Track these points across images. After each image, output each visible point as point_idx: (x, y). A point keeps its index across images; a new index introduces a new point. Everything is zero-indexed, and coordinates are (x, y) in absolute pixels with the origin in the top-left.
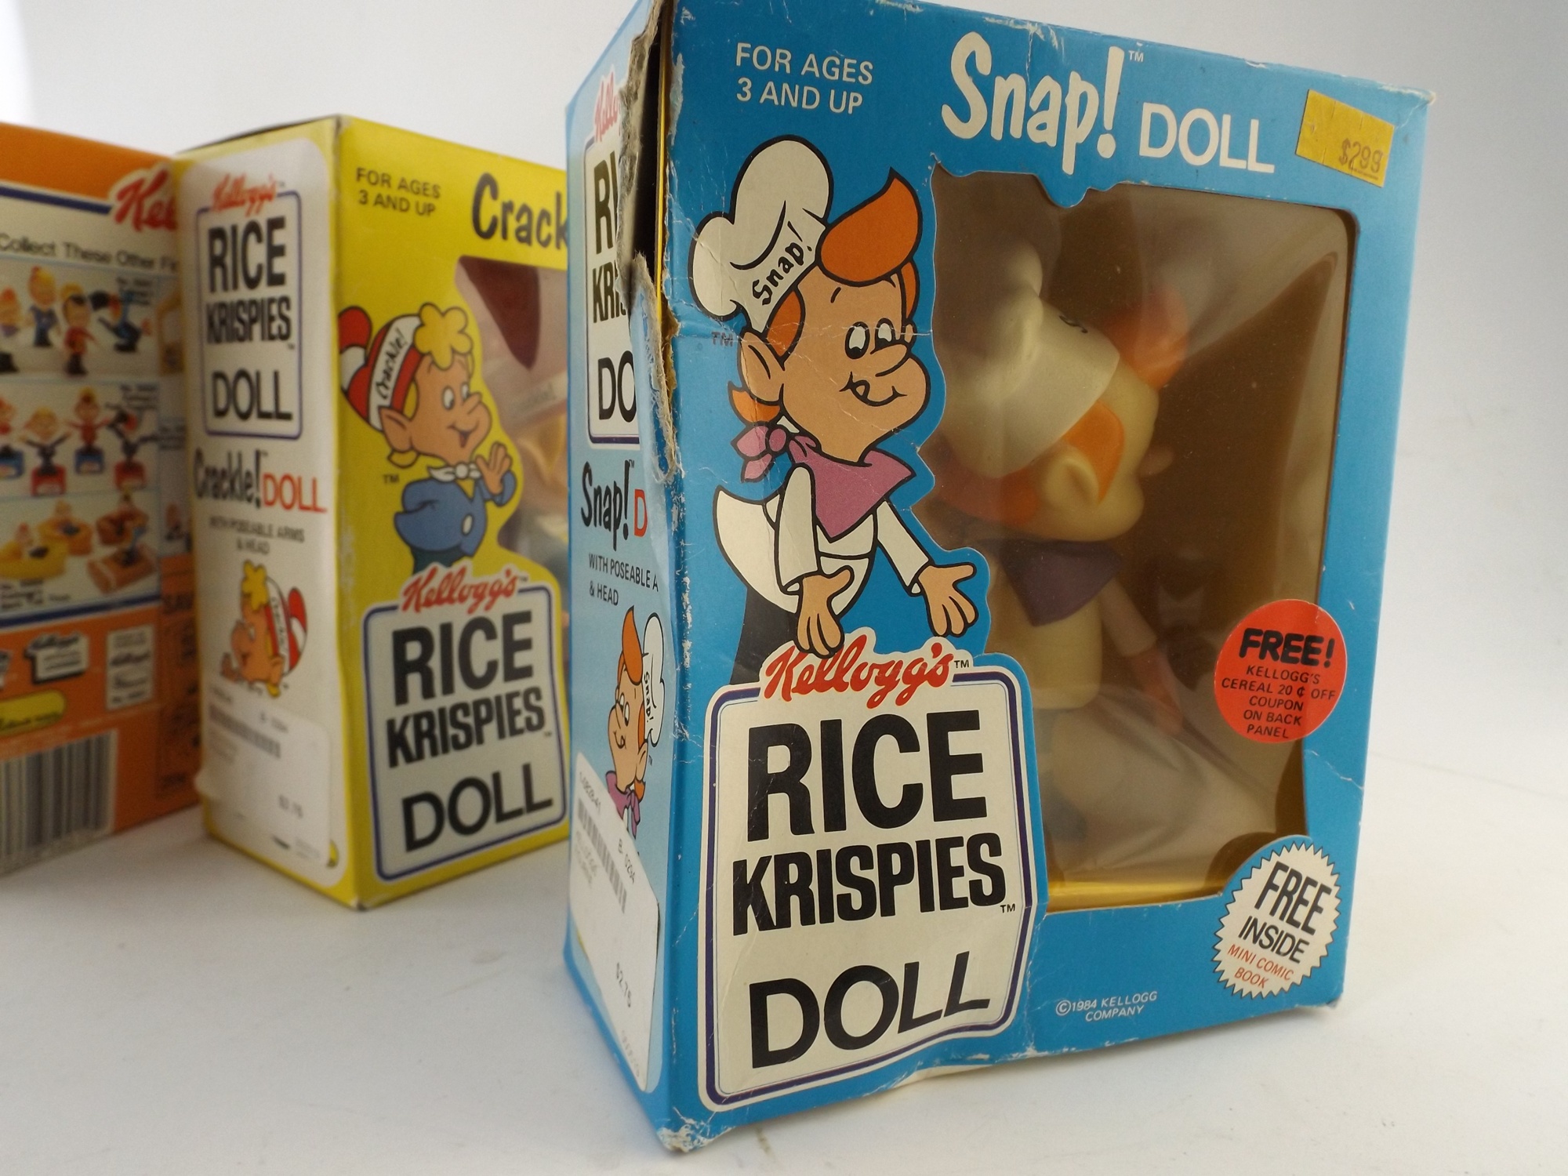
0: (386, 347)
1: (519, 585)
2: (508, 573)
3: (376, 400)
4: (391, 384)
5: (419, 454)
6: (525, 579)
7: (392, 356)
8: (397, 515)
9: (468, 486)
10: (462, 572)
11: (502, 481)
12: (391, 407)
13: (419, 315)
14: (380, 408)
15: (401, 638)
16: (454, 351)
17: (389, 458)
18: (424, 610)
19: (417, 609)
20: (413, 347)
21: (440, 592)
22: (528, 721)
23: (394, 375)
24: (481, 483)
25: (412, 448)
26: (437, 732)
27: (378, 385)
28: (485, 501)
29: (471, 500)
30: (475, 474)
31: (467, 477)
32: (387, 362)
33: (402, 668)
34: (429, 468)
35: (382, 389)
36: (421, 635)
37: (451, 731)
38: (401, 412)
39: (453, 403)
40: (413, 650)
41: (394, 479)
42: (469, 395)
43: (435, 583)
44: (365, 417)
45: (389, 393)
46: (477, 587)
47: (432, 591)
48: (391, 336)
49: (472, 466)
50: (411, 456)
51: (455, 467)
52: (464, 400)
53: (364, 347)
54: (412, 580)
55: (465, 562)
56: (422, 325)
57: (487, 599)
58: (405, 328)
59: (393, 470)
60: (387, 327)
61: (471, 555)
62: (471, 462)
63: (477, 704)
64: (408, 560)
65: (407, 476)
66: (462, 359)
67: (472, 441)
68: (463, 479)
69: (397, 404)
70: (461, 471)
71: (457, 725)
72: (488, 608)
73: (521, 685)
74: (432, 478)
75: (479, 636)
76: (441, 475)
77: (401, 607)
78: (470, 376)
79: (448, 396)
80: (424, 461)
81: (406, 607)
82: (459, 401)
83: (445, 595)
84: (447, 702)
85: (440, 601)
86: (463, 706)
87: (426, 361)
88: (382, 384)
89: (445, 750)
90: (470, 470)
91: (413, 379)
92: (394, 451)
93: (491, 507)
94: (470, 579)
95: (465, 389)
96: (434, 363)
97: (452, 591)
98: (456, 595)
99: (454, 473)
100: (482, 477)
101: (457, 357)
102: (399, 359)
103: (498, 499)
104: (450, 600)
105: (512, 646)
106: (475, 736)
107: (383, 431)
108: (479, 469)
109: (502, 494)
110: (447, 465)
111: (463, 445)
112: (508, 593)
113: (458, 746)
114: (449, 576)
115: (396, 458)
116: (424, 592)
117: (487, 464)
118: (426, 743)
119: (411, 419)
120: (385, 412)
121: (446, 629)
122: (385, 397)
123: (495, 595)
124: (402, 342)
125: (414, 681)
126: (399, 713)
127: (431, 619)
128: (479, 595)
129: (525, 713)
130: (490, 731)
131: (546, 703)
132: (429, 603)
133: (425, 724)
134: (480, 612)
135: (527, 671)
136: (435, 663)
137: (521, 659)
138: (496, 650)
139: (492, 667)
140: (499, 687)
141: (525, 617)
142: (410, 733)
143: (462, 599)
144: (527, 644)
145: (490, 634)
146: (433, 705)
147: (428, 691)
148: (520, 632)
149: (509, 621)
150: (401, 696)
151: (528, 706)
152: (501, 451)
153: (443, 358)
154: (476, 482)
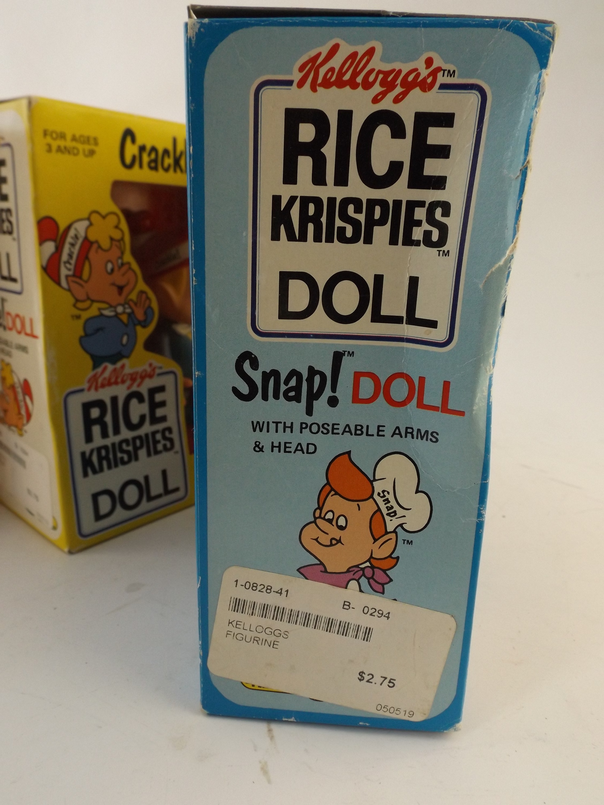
0: (69, 240)
1: (158, 371)
2: (151, 365)
3: (64, 272)
4: (73, 262)
5: (93, 301)
6: (161, 368)
7: (73, 245)
8: (81, 339)
9: (124, 318)
10: (123, 367)
11: (145, 313)
12: (74, 275)
13: (88, 219)
14: (67, 277)
15: (87, 407)
16: (112, 239)
17: (74, 306)
18: (100, 390)
20: (86, 239)
21: (110, 379)
22: (165, 446)
23: (75, 256)
24: (132, 315)
25: (88, 298)
26: (111, 456)
27: (65, 263)
28: (135, 325)
29: (127, 326)
30: (128, 311)
31: (124, 312)
32: (70, 249)
33: (88, 423)
34: (99, 309)
35: (68, 265)
36: (100, 404)
37: (119, 455)
38: (80, 277)
39: (112, 270)
40: (95, 413)
41: (78, 317)
42: (123, 264)
43: (107, 374)
44: (58, 283)
45: (72, 267)
46: (132, 374)
47: (105, 379)
48: (72, 233)
49: (126, 306)
50: (88, 303)
51: (115, 307)
52: (120, 268)
53: (54, 240)
54: (91, 374)
55: (125, 361)
56: (91, 224)
57: (138, 381)
58: (81, 227)
59: (77, 312)
60: (69, 227)
61: (128, 357)
62: (125, 304)
63: (134, 439)
64: (89, 362)
65: (86, 315)
66: (117, 243)
67: (125, 291)
68: (121, 314)
69: (77, 273)
70: (120, 309)
71: (122, 451)
72: (139, 385)
73: (160, 426)
74: (102, 315)
75: (134, 402)
76: (107, 313)
77: (86, 389)
78: (123, 253)
79: (110, 266)
80: (96, 305)
81: (89, 389)
82: (116, 268)
83: (113, 380)
84: (116, 439)
85: (110, 384)
86: (126, 441)
87: (95, 246)
88: (68, 262)
89: (116, 466)
90: (125, 308)
91: (87, 258)
92: (77, 301)
93: (139, 329)
94: (128, 370)
95: (120, 261)
96: (99, 247)
97: (117, 378)
98: (119, 380)
99: (115, 311)
100: (133, 312)
101: (114, 243)
102: (77, 247)
103: (143, 324)
104: (116, 383)
105: (154, 406)
106: (133, 457)
107: (69, 290)
108: (130, 307)
109: (145, 321)
110: (111, 307)
111: (120, 294)
112: (151, 376)
113: (124, 463)
114: (115, 370)
115: (80, 305)
116: (100, 380)
117: (136, 304)
118: (105, 463)
119: (86, 282)
120: (70, 279)
121: (114, 400)
122: (69, 270)
123: (143, 378)
124: (79, 236)
125: (96, 430)
126: (87, 448)
127: (105, 394)
128: (133, 379)
129: (163, 442)
130: (142, 453)
131: (175, 436)
132: (103, 386)
133: (103, 453)
134: (134, 388)
135: (163, 419)
136: (108, 418)
137: (159, 412)
138: (144, 408)
139: (142, 418)
140: (147, 428)
141: (162, 389)
142: (95, 459)
143: (123, 382)
144: (163, 404)
145: (141, 399)
146: (108, 442)
147: (105, 434)
148: (159, 397)
149: (153, 392)
150: (89, 438)
151: (164, 438)
152: (144, 296)
153: (105, 244)
154: (129, 315)
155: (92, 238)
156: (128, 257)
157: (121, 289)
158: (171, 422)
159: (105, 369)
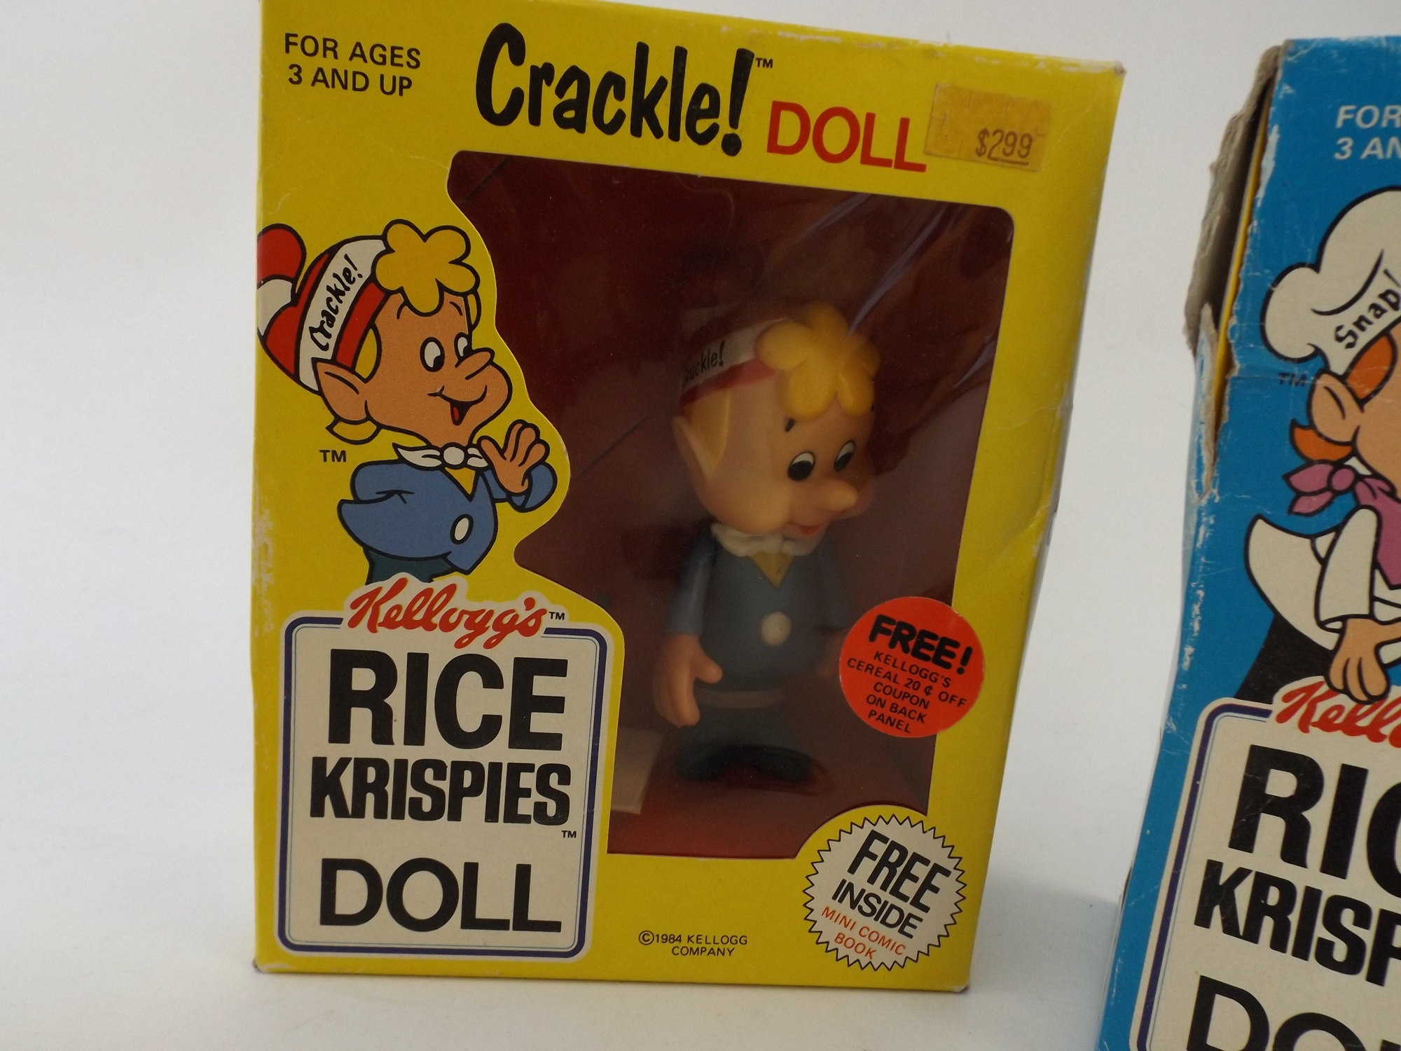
0: (328, 280)
1: (547, 622)
2: (530, 603)
3: (308, 350)
4: (335, 331)
5: (380, 427)
6: (561, 616)
7: (337, 293)
8: (343, 504)
9: (466, 478)
10: (451, 590)
11: (528, 475)
12: (333, 361)
13: (383, 237)
14: (315, 361)
15: (343, 662)
16: (442, 289)
18: (381, 630)
19: (372, 627)
20: (373, 279)
21: (410, 612)
22: (540, 808)
23: (340, 319)
24: (488, 474)
25: (369, 418)
26: (389, 788)
27: (312, 330)
28: (494, 501)
29: (470, 497)
30: (478, 462)
31: (464, 465)
32: (329, 300)
33: (344, 698)
34: (396, 446)
35: (319, 336)
36: (380, 663)
37: (412, 793)
38: (352, 370)
39: (439, 362)
40: (363, 679)
41: (338, 457)
42: (469, 351)
43: (403, 599)
44: (293, 373)
45: (332, 342)
46: (474, 615)
47: (398, 607)
48: (338, 265)
49: (472, 451)
50: (369, 428)
51: (442, 450)
52: (461, 359)
53: (292, 279)
54: (365, 589)
55: (455, 578)
57: (491, 633)
58: (362, 255)
59: (340, 446)
60: (331, 252)
61: (467, 572)
62: (470, 445)
63: (459, 767)
65: (358, 456)
66: (460, 301)
67: (474, 416)
68: (457, 467)
69: (345, 357)
70: (453, 456)
71: (422, 786)
72: (488, 645)
73: (537, 757)
74: (401, 460)
75: (470, 681)
76: (415, 458)
77: (345, 622)
78: (472, 327)
79: (432, 352)
80: (389, 437)
81: (354, 623)
82: (451, 359)
83: (419, 616)
84: (413, 754)
85: (409, 623)
86: (437, 766)
87: (397, 300)
88: (321, 329)
89: (399, 815)
90: (468, 456)
91: (372, 325)
92: (338, 419)
93: (504, 510)
94: (460, 602)
95: (463, 343)
96: (407, 303)
97: (430, 614)
98: (436, 620)
99: (441, 458)
100: (491, 466)
101: (449, 298)
102: (349, 298)
103: (519, 501)
104: (427, 625)
105: (525, 703)
106: (448, 808)
107: (320, 393)
108: (484, 456)
109: (527, 493)
110: (429, 446)
111: (457, 422)
112: (527, 631)
113: (421, 814)
114: (427, 593)
115: (341, 428)
116: (384, 609)
117: (502, 452)
118: (370, 798)
119: (366, 381)
120: (323, 367)
121: (418, 663)
122: (325, 348)
123: (503, 630)
124: (354, 274)
125: (361, 719)
126: (334, 753)
127: (394, 644)
128: (476, 623)
129: (536, 797)
130: (474, 806)
131: (576, 791)
132: (390, 623)
133: (371, 774)
134: (476, 647)
135: (552, 741)
136: (397, 700)
137: (540, 722)
138: (500, 702)
139: (490, 725)
140: (498, 751)
141: (557, 668)
142: (347, 781)
143: (447, 626)
144: (555, 705)
145: (492, 677)
146: (389, 754)
147: (382, 734)
148: (543, 686)
149: (527, 669)
150: (339, 732)
151: (543, 787)
152: (528, 435)
153: (425, 298)
154: (479, 472)
155: (387, 280)
156: (488, 334)
157: (459, 410)
158: (573, 754)
159: (401, 585)
